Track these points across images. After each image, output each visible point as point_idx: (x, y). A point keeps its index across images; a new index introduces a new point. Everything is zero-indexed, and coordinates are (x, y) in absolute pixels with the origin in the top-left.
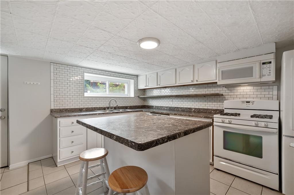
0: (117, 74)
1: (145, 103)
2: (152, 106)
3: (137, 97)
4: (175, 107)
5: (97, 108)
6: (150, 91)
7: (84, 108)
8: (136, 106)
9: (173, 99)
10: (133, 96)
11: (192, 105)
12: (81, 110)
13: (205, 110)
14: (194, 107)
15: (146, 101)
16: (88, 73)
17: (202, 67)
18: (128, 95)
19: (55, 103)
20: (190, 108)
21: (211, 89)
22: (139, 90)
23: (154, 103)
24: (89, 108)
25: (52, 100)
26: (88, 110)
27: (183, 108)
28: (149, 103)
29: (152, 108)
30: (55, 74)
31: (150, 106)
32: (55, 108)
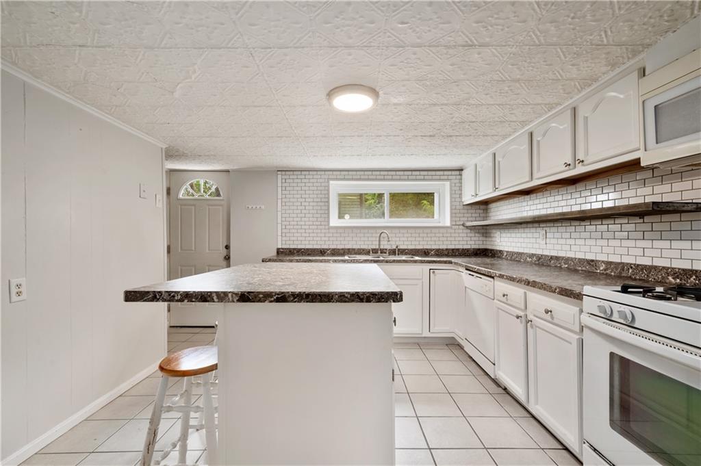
0: (402, 173)
1: (488, 243)
2: (500, 251)
3: (461, 227)
4: (552, 257)
5: (354, 249)
6: (496, 209)
7: (328, 250)
8: (458, 250)
9: (548, 229)
10: (448, 223)
11: (598, 249)
12: (322, 252)
13: (642, 270)
14: (606, 259)
15: (490, 237)
16: (337, 179)
17: (596, 107)
18: (440, 222)
19: (283, 239)
20: (592, 261)
21: (666, 188)
22: (465, 207)
23: (504, 244)
24: (339, 249)
25: (279, 234)
26: (335, 252)
27: (572, 259)
28: (496, 243)
29: (499, 257)
30: (284, 189)
31: (497, 251)
32: (283, 247)
